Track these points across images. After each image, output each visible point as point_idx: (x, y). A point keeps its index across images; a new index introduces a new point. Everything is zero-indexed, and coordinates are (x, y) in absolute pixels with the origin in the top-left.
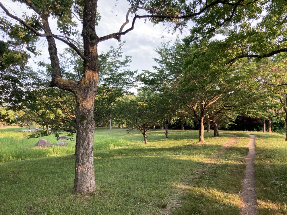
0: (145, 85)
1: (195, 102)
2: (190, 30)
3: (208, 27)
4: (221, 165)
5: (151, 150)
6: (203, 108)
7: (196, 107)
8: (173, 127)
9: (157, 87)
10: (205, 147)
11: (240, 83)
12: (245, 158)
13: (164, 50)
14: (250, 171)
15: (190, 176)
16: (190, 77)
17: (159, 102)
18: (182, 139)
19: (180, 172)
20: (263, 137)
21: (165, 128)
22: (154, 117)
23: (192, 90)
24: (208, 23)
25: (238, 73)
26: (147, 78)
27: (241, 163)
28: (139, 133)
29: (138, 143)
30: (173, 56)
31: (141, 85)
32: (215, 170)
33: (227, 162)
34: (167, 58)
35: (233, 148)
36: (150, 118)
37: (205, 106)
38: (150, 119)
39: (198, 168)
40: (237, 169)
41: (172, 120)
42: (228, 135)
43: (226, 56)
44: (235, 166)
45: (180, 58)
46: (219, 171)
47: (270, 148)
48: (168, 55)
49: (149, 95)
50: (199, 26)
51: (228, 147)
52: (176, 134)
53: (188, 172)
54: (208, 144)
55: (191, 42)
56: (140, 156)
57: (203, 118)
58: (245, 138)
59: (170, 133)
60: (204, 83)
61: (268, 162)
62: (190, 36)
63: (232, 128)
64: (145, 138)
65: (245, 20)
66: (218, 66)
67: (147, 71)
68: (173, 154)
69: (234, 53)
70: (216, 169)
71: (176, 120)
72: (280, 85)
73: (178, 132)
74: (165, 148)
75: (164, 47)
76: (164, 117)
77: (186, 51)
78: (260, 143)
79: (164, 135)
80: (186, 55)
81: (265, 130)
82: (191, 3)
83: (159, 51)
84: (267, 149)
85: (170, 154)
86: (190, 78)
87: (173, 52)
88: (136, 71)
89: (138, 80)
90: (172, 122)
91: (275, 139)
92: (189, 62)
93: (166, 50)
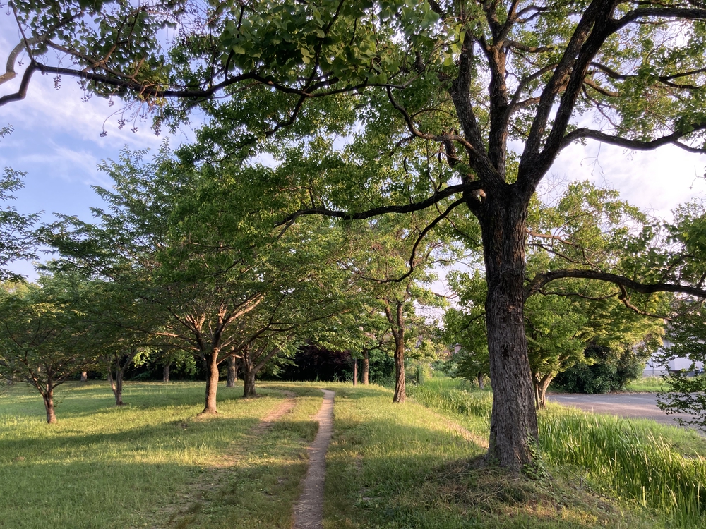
0: (62, 256)
1: (200, 311)
2: (195, 132)
3: (241, 133)
4: (249, 470)
5: (63, 442)
6: (220, 327)
7: (202, 322)
8: (141, 375)
9: (99, 264)
10: (218, 425)
11: (306, 270)
12: (308, 448)
13: (128, 170)
14: (316, 480)
15: (166, 507)
16: (187, 245)
17: (102, 305)
18: (161, 406)
19: (137, 500)
20: (352, 394)
21: (114, 377)
22: (82, 348)
23: (192, 279)
24: (241, 124)
25: (305, 246)
26: (71, 236)
27: (299, 461)
28: (29, 393)
29: (26, 422)
30: (151, 187)
31: (49, 254)
32: (234, 485)
33: (266, 460)
34: (135, 191)
35: (284, 423)
36: (69, 350)
37: (225, 321)
38: (71, 352)
39: (191, 484)
40: (287, 478)
41: (139, 355)
42: (276, 391)
43: (277, 205)
44: (284, 470)
45: (169, 197)
46: (242, 488)
47: (362, 420)
48: (137, 185)
49: (74, 285)
50: (219, 125)
51: (273, 422)
52: (146, 393)
53: (161, 498)
54: (225, 417)
55: (198, 160)
56: (24, 463)
57: (217, 351)
58: (313, 398)
59: (128, 391)
60: (222, 263)
61: (354, 455)
62: (195, 145)
63: (288, 374)
64: (49, 406)
65: (320, 132)
66: (258, 227)
67: (71, 218)
68: (126, 450)
69: (294, 202)
70: (236, 483)
71: (150, 355)
72: (386, 282)
73: (151, 386)
74: (109, 433)
75: (128, 162)
76: (112, 347)
77: (184, 181)
78: (344, 409)
79: (112, 395)
80: (184, 191)
81: (356, 379)
82: (201, 68)
83: (113, 170)
84: (356, 424)
85: (119, 451)
86: (189, 247)
87: (151, 178)
88: (34, 215)
89: (41, 240)
90: (138, 360)
91: (375, 398)
92: (188, 208)
93: (133, 170)
